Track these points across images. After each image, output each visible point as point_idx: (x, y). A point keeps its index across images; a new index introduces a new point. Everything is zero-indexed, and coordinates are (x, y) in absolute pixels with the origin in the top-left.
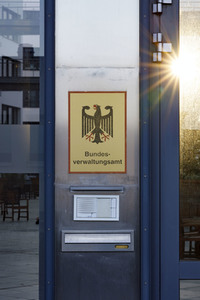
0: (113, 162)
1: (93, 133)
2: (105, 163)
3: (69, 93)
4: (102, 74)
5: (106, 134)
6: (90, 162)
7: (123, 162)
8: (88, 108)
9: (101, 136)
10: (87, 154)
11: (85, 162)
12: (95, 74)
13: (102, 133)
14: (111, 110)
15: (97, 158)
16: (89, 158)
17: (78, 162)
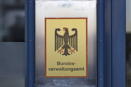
0: (77, 69)
1: (63, 48)
2: (72, 70)
3: (46, 19)
4: (70, 5)
5: (72, 49)
6: (61, 69)
7: (85, 69)
8: (59, 30)
9: (69, 50)
10: (58, 63)
11: (57, 69)
12: (64, 5)
13: (70, 48)
14: (76, 32)
15: (66, 67)
16: (60, 67)
17: (52, 69)
